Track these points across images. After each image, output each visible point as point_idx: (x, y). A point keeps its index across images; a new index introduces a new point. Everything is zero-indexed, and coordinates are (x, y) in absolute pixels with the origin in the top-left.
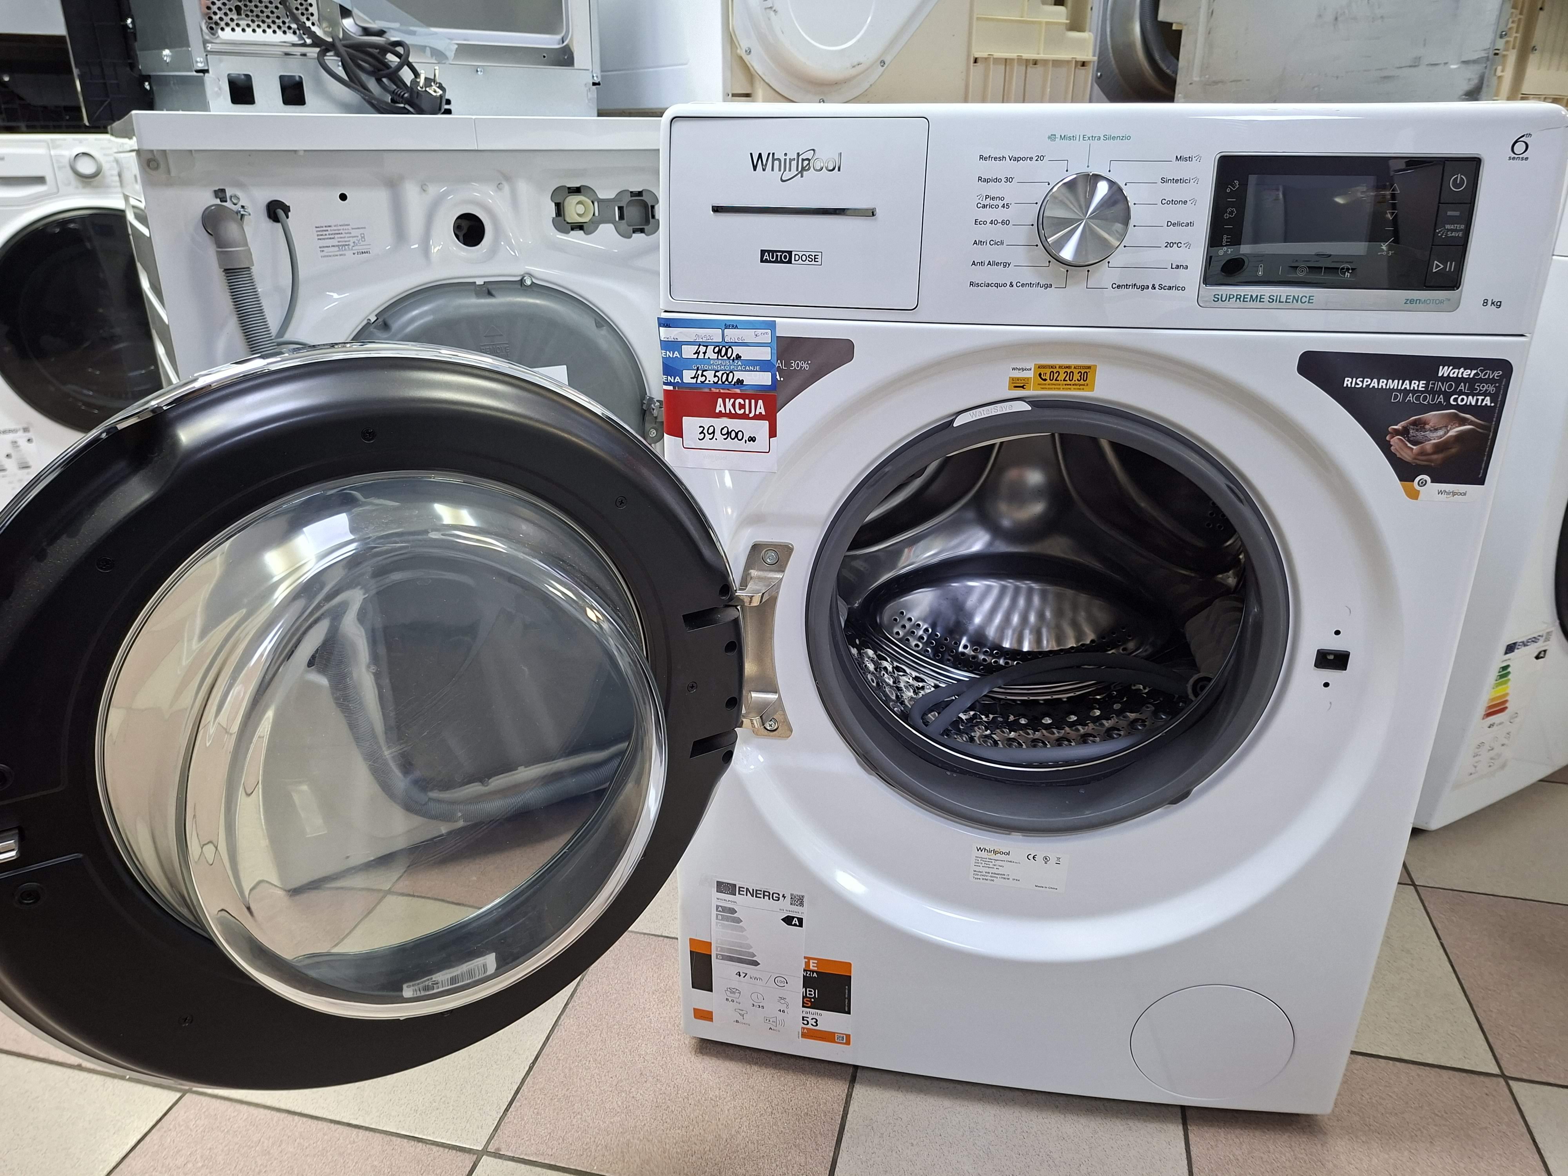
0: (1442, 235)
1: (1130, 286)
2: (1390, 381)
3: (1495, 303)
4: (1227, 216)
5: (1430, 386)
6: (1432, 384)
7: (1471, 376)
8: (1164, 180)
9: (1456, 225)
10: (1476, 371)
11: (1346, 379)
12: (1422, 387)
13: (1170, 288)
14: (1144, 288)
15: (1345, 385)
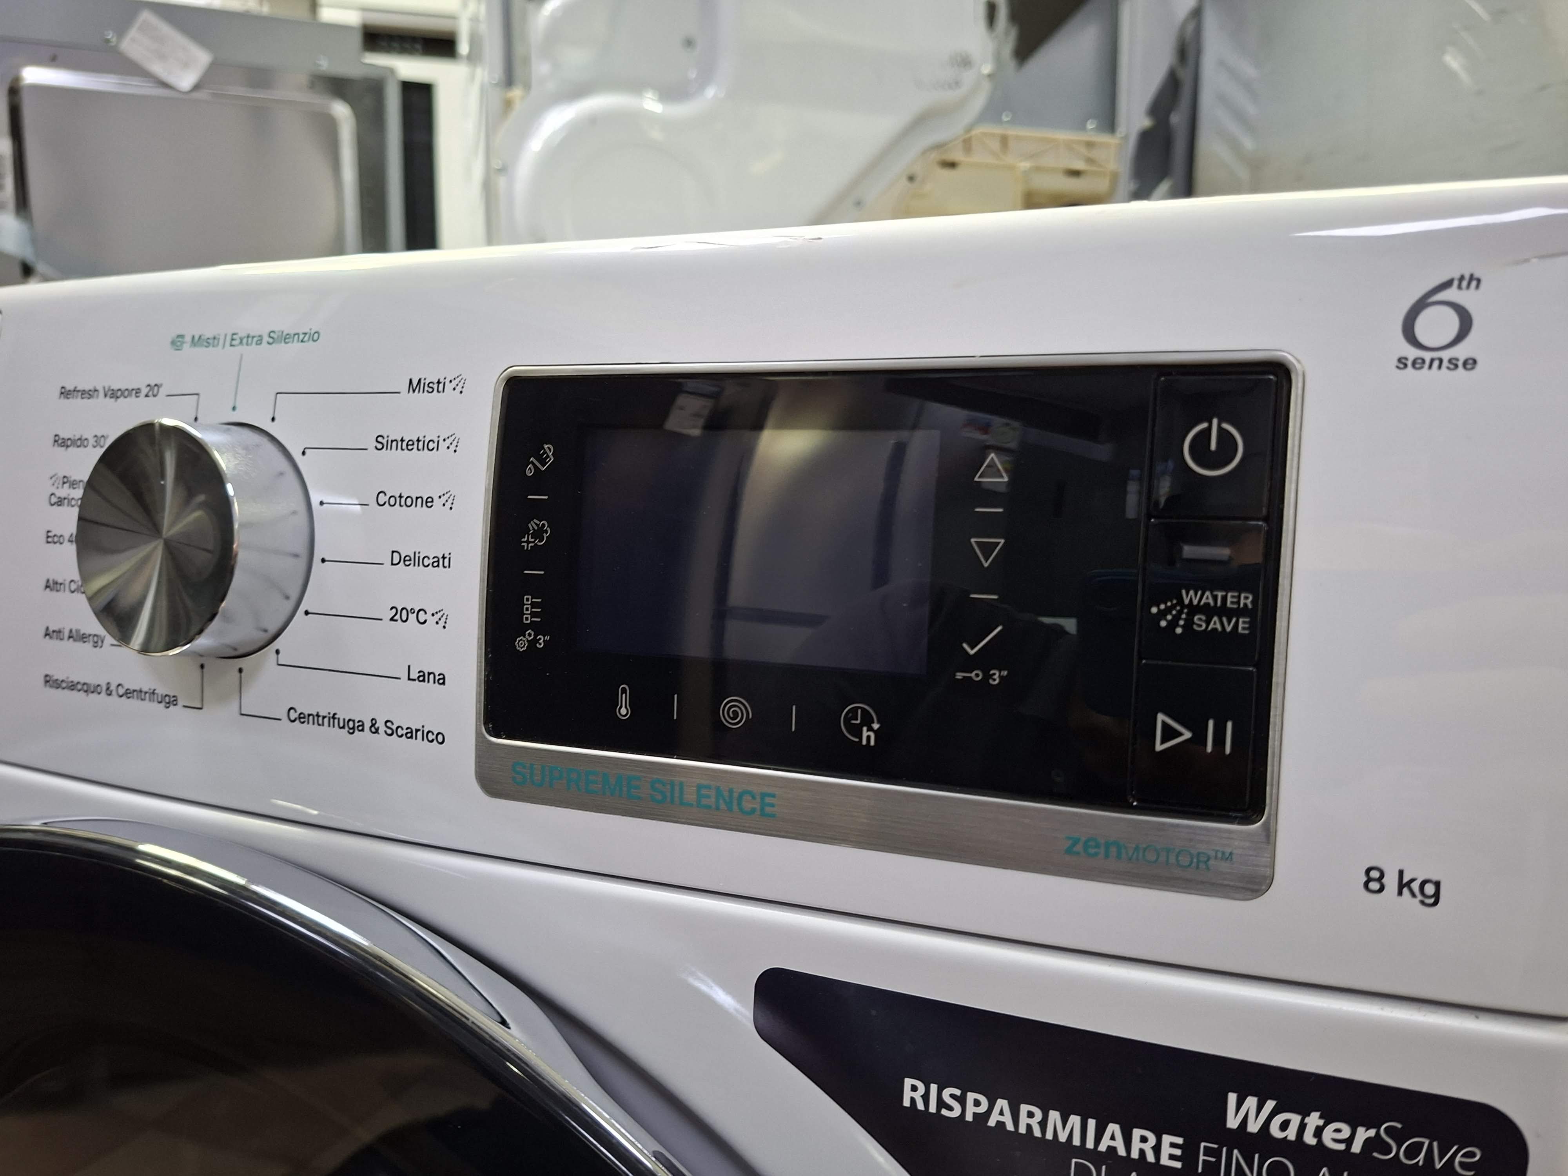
0: (1173, 624)
1: (324, 717)
2: (1054, 1116)
3: (1415, 886)
4: (528, 543)
5: (1202, 1157)
6: (1208, 1152)
7: (1356, 1148)
8: (382, 444)
9: (1220, 594)
10: (1372, 1133)
11: (908, 1082)
12: (1172, 1157)
13: (411, 734)
14: (354, 727)
15: (907, 1103)
